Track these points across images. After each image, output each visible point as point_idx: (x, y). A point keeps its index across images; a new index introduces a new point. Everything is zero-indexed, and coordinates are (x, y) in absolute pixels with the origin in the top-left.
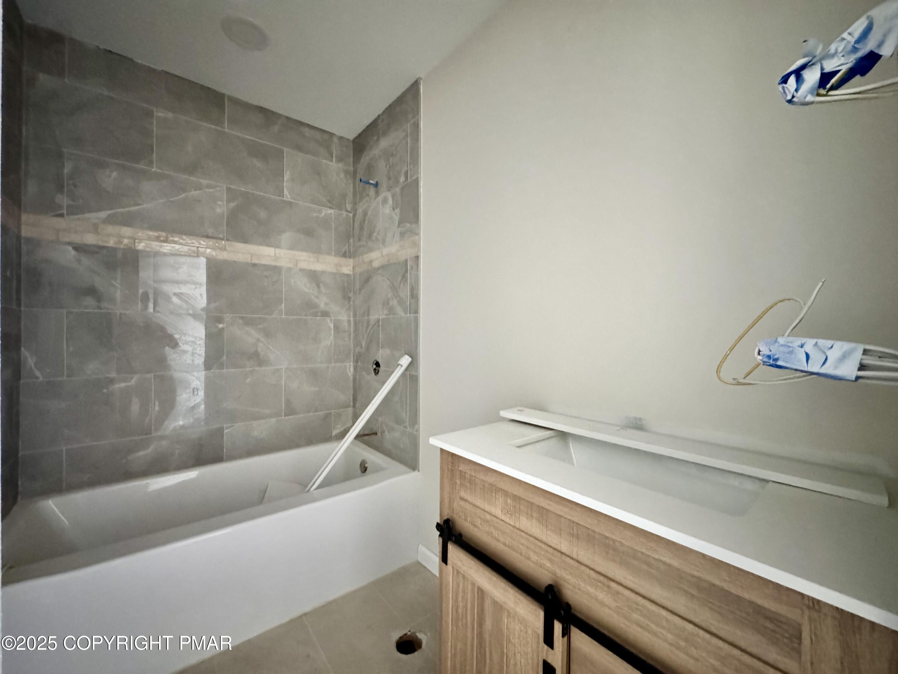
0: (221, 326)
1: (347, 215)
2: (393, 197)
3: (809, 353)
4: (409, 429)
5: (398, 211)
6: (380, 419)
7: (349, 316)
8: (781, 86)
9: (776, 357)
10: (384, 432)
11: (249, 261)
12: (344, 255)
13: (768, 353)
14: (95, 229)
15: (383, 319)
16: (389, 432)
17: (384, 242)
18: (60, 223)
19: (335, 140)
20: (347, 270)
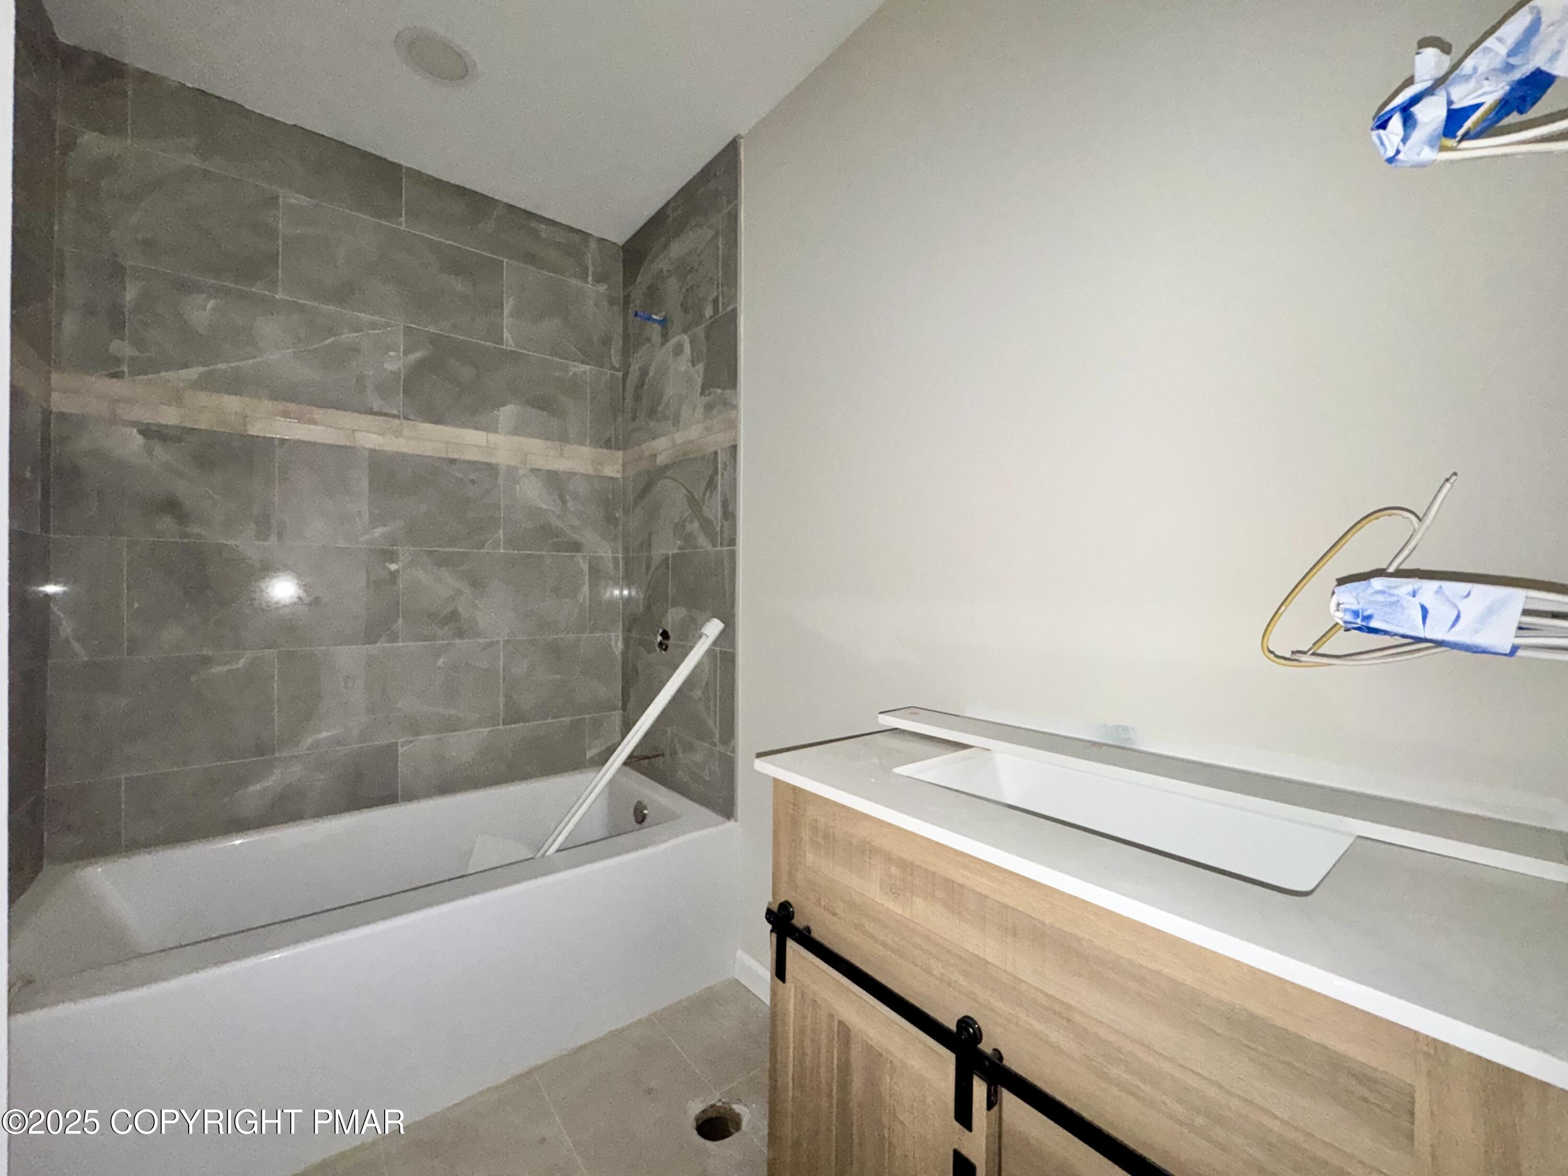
0: (393, 567)
1: (612, 375)
2: (692, 342)
3: (1427, 605)
4: (720, 748)
5: (700, 367)
6: (669, 730)
7: (615, 551)
8: (1376, 132)
9: (1367, 613)
10: (676, 753)
11: (443, 455)
12: (608, 445)
13: (1355, 607)
14: (177, 398)
15: (674, 556)
16: (684, 752)
17: (676, 421)
18: (117, 387)
19: (593, 245)
20: (612, 470)
